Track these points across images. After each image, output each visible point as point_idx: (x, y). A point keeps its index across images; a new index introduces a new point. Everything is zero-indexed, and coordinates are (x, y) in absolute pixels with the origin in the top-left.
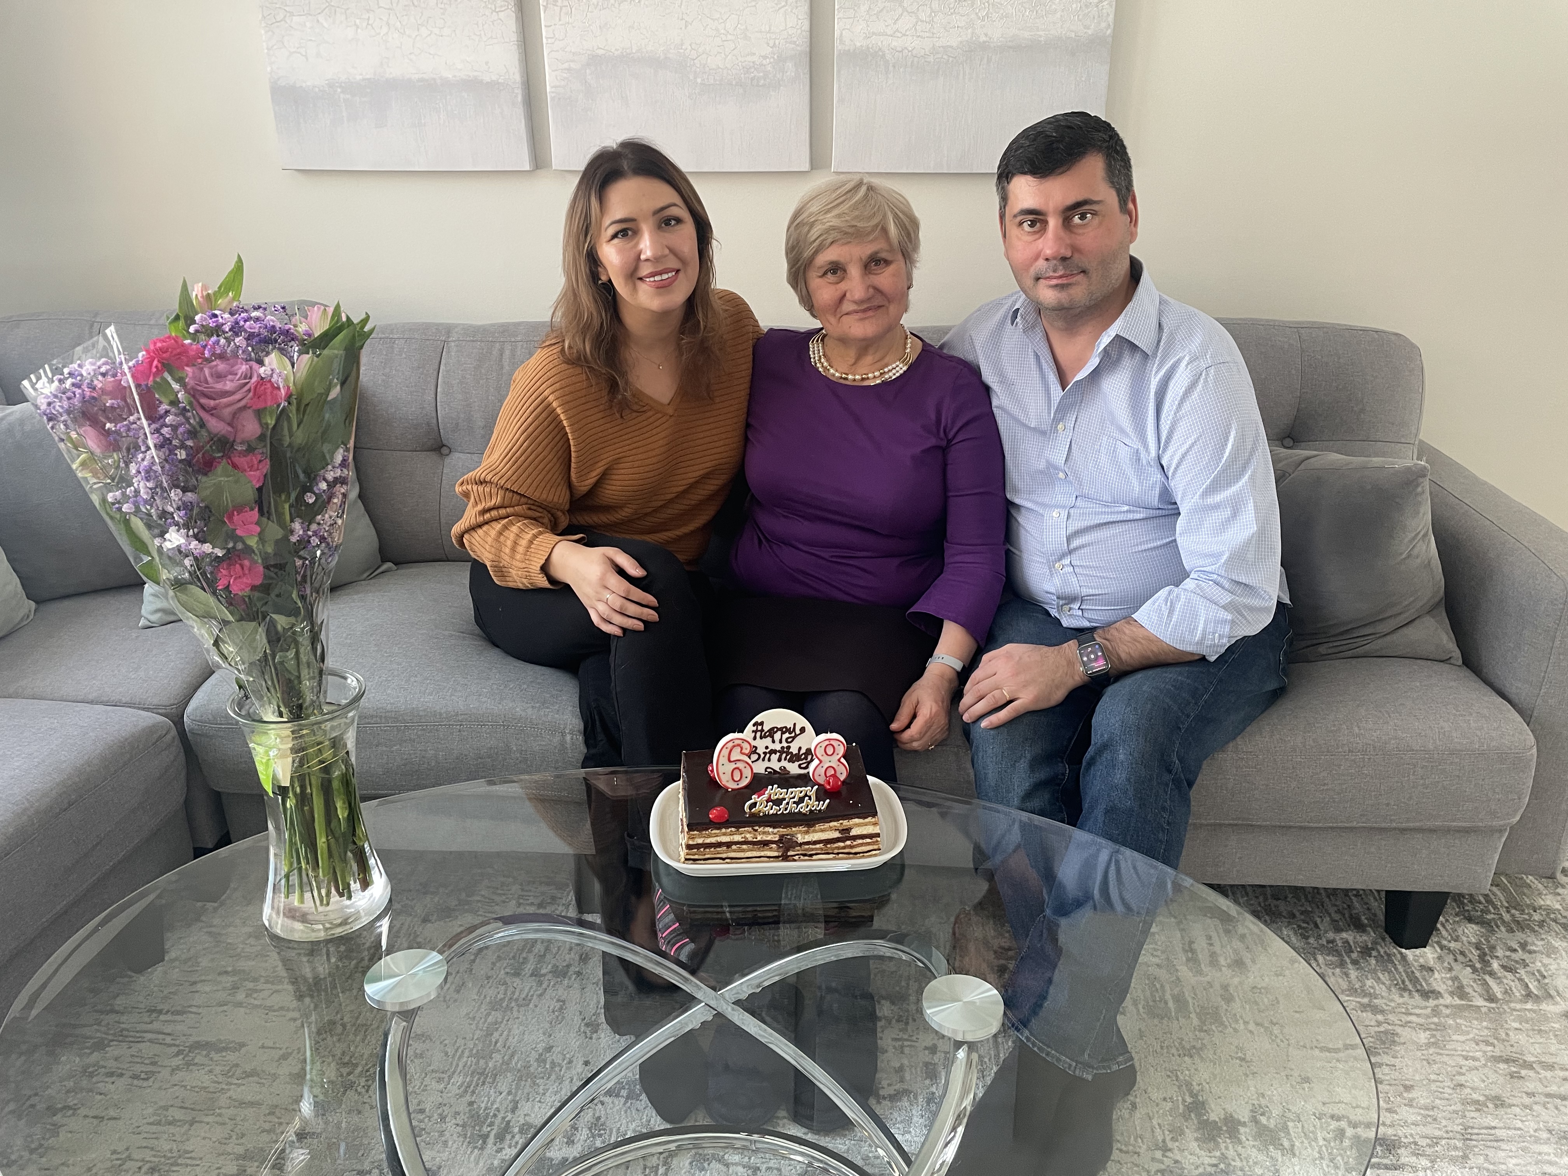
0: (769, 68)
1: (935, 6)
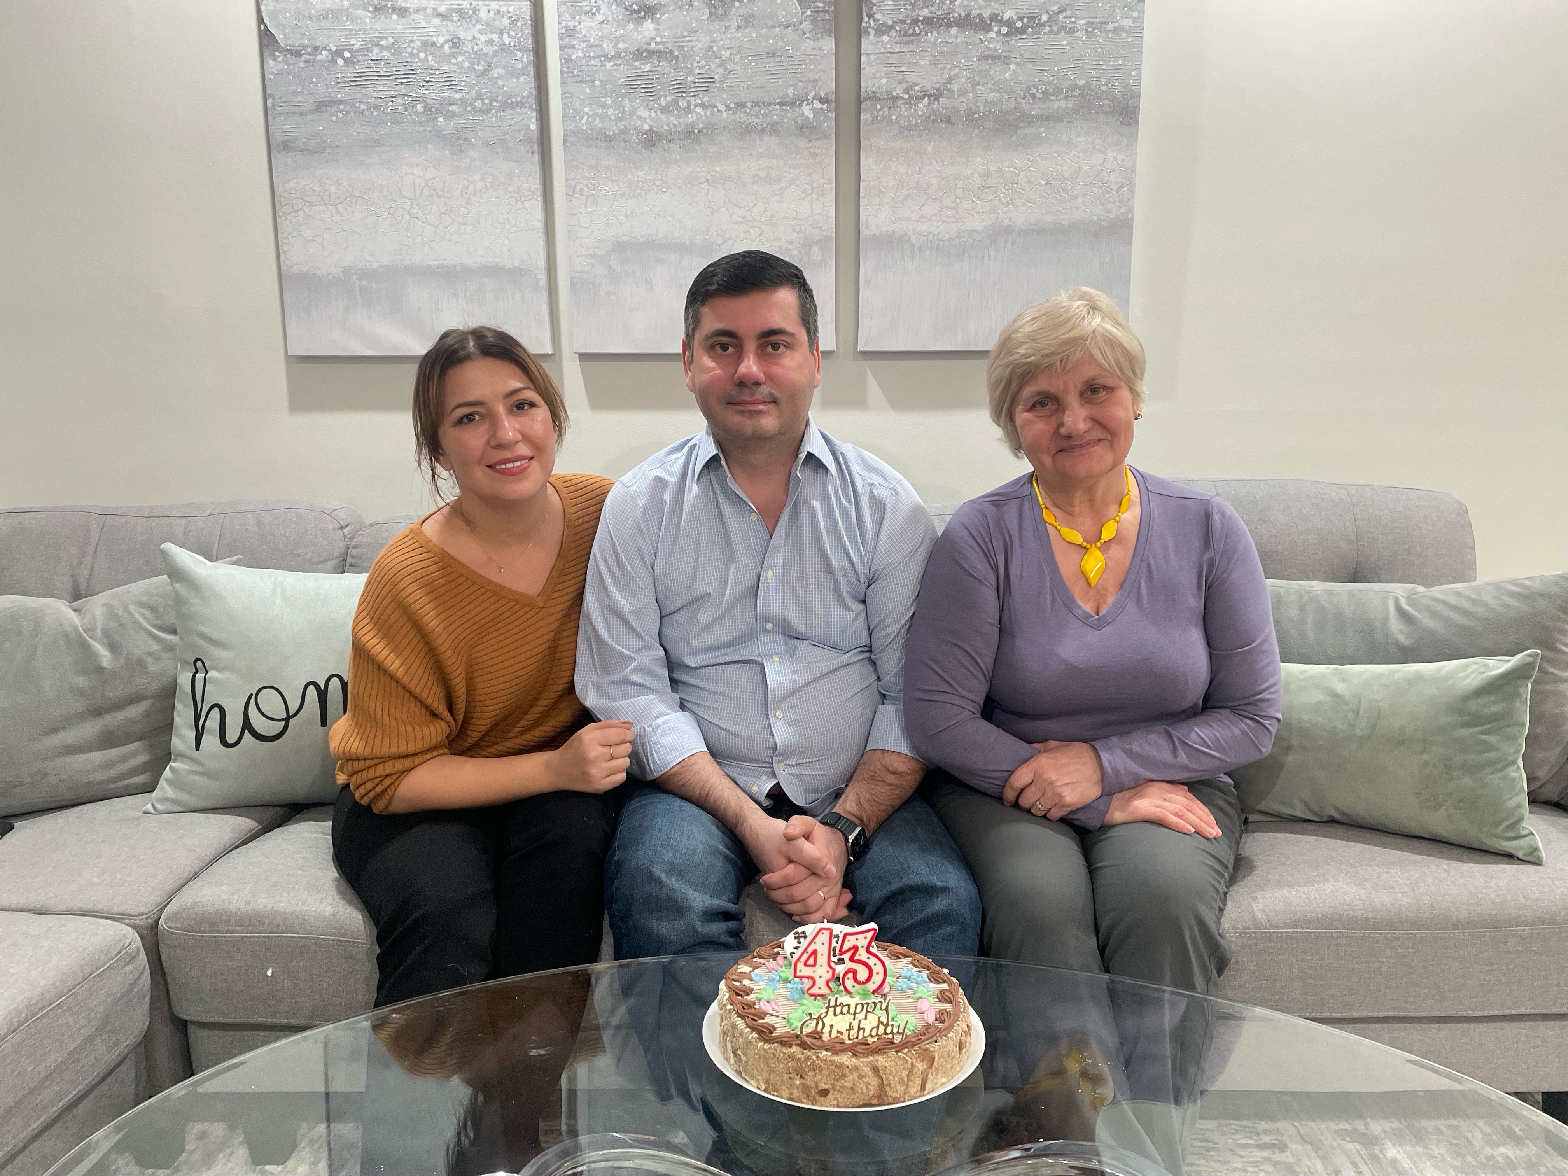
0: (795, 252)
1: (959, 193)
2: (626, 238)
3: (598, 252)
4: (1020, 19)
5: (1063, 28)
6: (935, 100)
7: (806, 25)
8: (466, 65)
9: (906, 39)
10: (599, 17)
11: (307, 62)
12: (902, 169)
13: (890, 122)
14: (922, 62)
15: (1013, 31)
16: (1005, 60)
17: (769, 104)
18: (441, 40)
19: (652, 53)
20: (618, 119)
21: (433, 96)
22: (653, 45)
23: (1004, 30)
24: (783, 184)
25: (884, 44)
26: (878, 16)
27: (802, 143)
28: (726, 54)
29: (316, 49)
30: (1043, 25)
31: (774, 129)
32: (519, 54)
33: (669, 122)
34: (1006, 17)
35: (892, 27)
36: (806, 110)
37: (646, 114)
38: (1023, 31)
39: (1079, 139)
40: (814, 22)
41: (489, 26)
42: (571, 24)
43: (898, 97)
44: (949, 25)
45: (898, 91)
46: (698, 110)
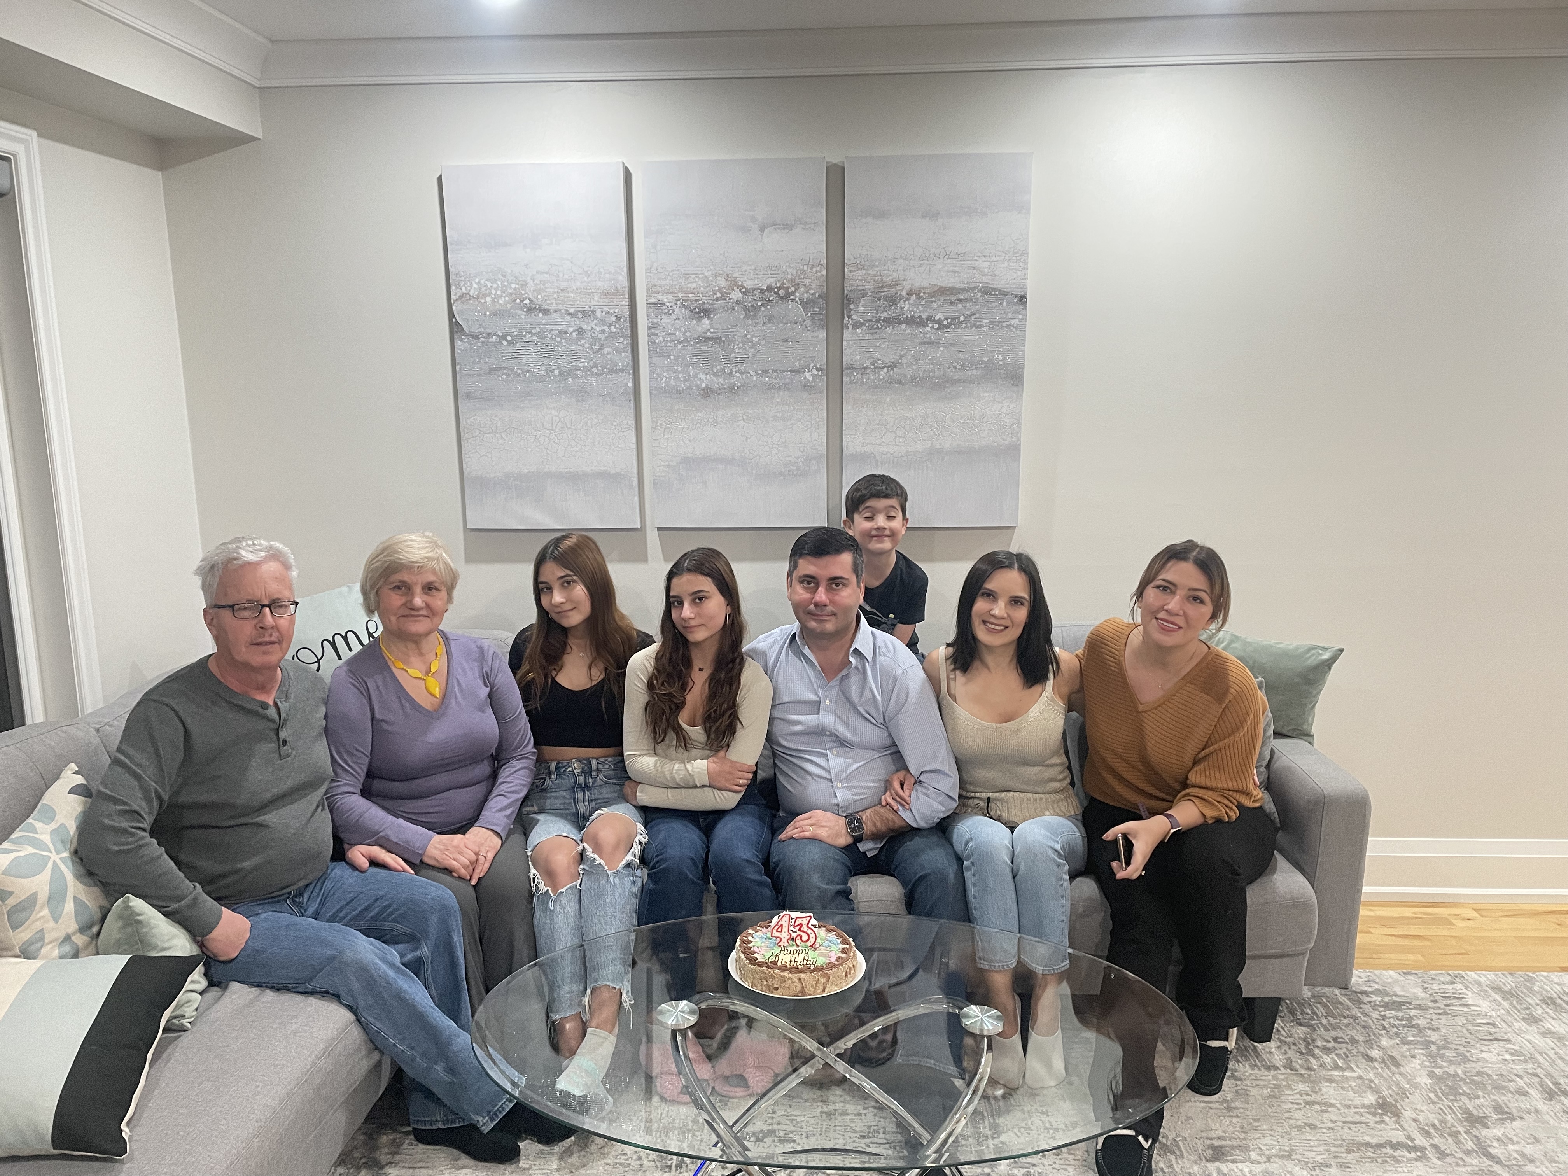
0: (801, 464)
1: (907, 428)
2: (690, 455)
3: (671, 463)
4: (946, 319)
5: (975, 325)
6: (892, 369)
7: (808, 322)
8: (587, 345)
9: (872, 331)
10: (674, 317)
11: (483, 342)
12: (870, 413)
13: (862, 382)
14: (883, 346)
15: (941, 326)
16: (936, 344)
17: (784, 371)
18: (571, 329)
19: (708, 339)
20: (686, 380)
21: (566, 365)
22: (708, 334)
23: (936, 326)
24: (793, 422)
25: (858, 334)
26: (854, 317)
27: (805, 395)
28: (755, 340)
29: (489, 334)
30: (961, 323)
31: (786, 387)
32: (622, 339)
33: (718, 382)
34: (937, 318)
35: (862, 324)
36: (808, 375)
37: (703, 377)
38: (948, 327)
39: (985, 394)
40: (813, 319)
41: (602, 321)
42: (655, 320)
43: (867, 368)
44: (900, 323)
45: (867, 363)
46: (737, 374)
